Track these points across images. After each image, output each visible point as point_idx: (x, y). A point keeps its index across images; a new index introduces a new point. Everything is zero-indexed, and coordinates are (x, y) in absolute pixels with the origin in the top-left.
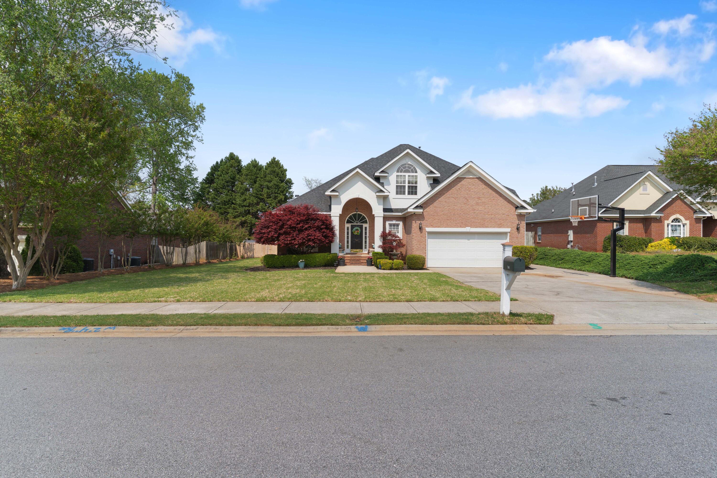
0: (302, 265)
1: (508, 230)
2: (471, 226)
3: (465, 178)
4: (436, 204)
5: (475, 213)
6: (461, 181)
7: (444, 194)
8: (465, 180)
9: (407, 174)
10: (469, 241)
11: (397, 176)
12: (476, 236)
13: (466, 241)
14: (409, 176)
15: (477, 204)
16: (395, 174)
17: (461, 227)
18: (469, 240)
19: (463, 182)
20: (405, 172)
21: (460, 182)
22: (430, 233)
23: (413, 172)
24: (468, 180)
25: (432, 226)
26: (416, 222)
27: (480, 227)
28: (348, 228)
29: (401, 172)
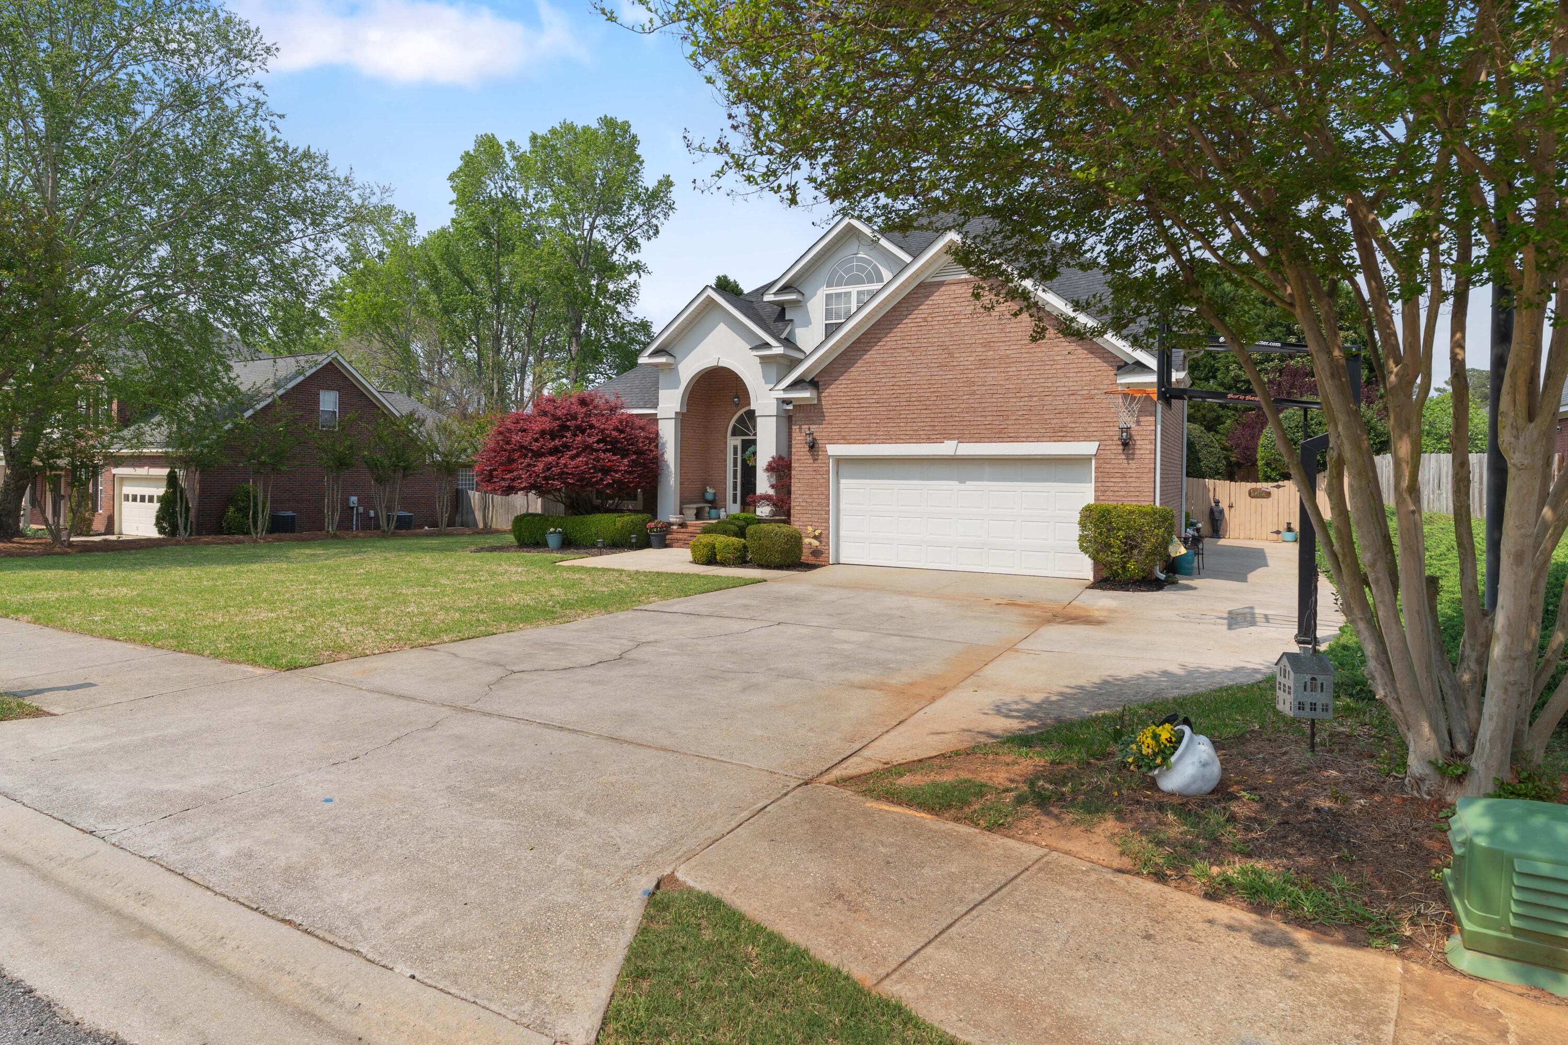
0: (553, 540)
1: (1089, 448)
2: (961, 439)
3: (942, 284)
4: (857, 371)
5: (974, 393)
6: (932, 294)
7: (880, 340)
8: (943, 289)
9: (854, 290)
10: (962, 486)
11: (829, 296)
12: (987, 469)
13: (954, 485)
14: (859, 293)
15: (982, 364)
16: (823, 291)
17: (929, 440)
18: (962, 481)
19: (937, 297)
20: (848, 283)
21: (927, 297)
22: (839, 460)
23: (871, 281)
24: (953, 287)
25: (846, 440)
26: (800, 428)
27: (991, 440)
28: (735, 448)
29: (839, 284)
